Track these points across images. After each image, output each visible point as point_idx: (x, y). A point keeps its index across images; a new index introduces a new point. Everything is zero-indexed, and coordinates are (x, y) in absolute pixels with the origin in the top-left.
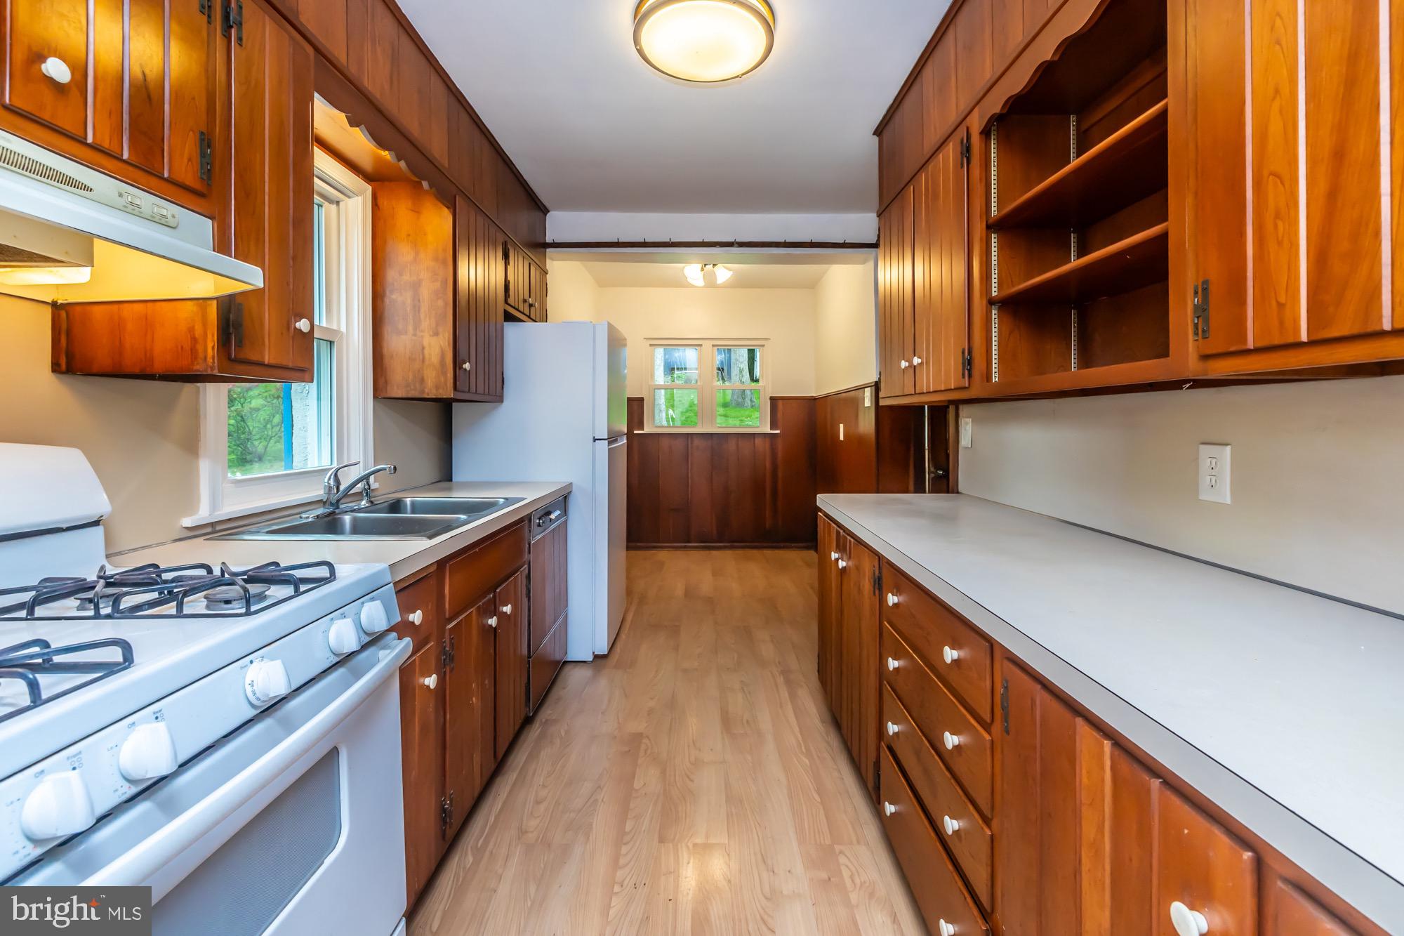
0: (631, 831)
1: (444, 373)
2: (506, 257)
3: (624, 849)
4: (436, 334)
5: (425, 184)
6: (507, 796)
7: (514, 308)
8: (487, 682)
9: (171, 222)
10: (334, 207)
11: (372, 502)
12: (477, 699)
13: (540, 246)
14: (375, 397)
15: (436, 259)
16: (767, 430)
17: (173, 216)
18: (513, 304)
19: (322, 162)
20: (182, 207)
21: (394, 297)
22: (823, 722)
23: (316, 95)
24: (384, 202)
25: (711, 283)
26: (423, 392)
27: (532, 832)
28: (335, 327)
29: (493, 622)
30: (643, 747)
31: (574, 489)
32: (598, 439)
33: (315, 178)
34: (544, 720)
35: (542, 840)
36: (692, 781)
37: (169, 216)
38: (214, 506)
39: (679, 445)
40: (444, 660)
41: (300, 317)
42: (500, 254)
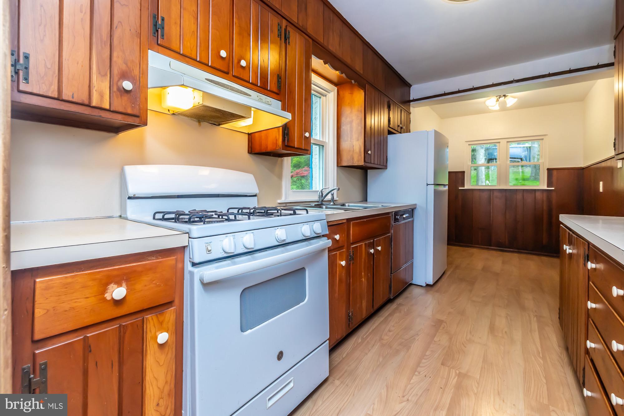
0: (428, 355)
1: (361, 155)
2: (389, 108)
3: (424, 361)
4: (358, 140)
5: (353, 81)
6: (378, 325)
7: (393, 129)
8: (369, 275)
9: (270, 103)
10: (325, 97)
11: (334, 203)
12: (364, 279)
13: (407, 102)
14: (337, 166)
15: (358, 111)
16: (545, 187)
17: (270, 101)
18: (392, 127)
19: (315, 78)
20: (274, 99)
21: (344, 128)
22: (559, 346)
23: (313, 56)
24: (341, 93)
25: (504, 108)
26: (353, 163)
27: (385, 340)
28: (324, 141)
29: (372, 251)
30: (442, 326)
31: (417, 207)
32: (429, 185)
33: (312, 85)
34: (398, 303)
35: (388, 344)
36: (466, 347)
37: (270, 102)
38: (286, 198)
39: (485, 195)
40: (350, 258)
41: (306, 132)
42: (386, 107)
